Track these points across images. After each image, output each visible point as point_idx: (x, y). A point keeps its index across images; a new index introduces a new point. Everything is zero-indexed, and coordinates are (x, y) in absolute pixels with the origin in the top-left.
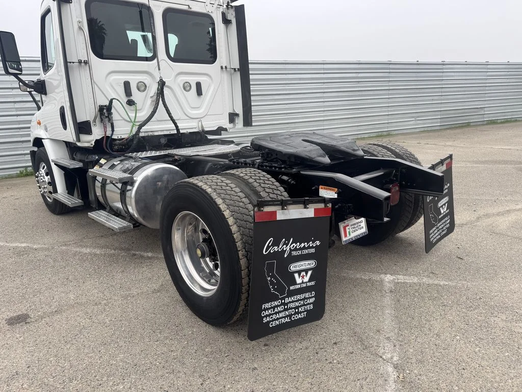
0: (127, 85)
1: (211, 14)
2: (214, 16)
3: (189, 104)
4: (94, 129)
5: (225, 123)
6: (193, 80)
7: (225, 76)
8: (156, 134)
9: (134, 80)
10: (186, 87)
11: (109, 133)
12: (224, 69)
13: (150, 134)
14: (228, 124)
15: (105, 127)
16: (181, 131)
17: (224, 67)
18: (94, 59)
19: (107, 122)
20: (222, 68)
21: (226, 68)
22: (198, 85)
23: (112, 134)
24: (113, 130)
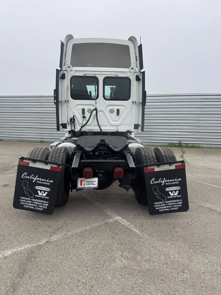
0: (83, 110)
1: (129, 77)
2: (131, 78)
3: (112, 119)
4: (68, 126)
5: (132, 128)
6: (115, 108)
7: (134, 106)
8: (94, 131)
9: (86, 108)
10: (112, 111)
11: (73, 129)
12: (134, 103)
13: (92, 131)
14: (134, 130)
15: (72, 126)
16: (103, 131)
17: (134, 102)
18: (70, 99)
19: (73, 124)
20: (133, 102)
21: (135, 102)
22: (118, 111)
23: (74, 129)
24: (75, 128)
